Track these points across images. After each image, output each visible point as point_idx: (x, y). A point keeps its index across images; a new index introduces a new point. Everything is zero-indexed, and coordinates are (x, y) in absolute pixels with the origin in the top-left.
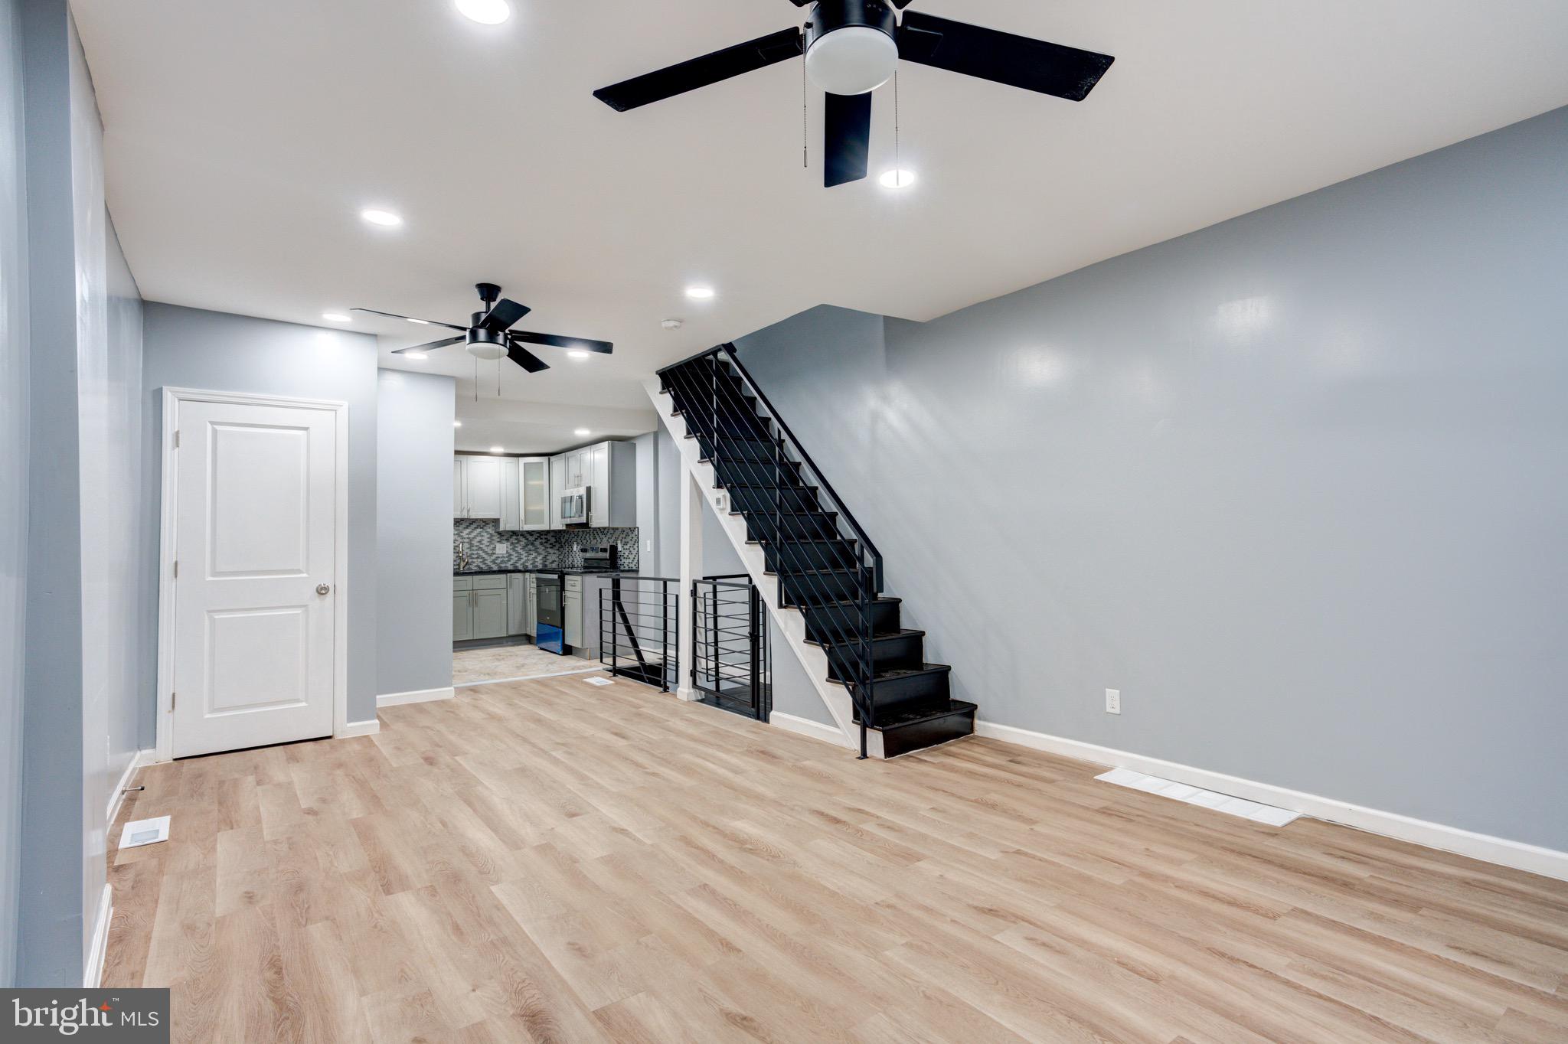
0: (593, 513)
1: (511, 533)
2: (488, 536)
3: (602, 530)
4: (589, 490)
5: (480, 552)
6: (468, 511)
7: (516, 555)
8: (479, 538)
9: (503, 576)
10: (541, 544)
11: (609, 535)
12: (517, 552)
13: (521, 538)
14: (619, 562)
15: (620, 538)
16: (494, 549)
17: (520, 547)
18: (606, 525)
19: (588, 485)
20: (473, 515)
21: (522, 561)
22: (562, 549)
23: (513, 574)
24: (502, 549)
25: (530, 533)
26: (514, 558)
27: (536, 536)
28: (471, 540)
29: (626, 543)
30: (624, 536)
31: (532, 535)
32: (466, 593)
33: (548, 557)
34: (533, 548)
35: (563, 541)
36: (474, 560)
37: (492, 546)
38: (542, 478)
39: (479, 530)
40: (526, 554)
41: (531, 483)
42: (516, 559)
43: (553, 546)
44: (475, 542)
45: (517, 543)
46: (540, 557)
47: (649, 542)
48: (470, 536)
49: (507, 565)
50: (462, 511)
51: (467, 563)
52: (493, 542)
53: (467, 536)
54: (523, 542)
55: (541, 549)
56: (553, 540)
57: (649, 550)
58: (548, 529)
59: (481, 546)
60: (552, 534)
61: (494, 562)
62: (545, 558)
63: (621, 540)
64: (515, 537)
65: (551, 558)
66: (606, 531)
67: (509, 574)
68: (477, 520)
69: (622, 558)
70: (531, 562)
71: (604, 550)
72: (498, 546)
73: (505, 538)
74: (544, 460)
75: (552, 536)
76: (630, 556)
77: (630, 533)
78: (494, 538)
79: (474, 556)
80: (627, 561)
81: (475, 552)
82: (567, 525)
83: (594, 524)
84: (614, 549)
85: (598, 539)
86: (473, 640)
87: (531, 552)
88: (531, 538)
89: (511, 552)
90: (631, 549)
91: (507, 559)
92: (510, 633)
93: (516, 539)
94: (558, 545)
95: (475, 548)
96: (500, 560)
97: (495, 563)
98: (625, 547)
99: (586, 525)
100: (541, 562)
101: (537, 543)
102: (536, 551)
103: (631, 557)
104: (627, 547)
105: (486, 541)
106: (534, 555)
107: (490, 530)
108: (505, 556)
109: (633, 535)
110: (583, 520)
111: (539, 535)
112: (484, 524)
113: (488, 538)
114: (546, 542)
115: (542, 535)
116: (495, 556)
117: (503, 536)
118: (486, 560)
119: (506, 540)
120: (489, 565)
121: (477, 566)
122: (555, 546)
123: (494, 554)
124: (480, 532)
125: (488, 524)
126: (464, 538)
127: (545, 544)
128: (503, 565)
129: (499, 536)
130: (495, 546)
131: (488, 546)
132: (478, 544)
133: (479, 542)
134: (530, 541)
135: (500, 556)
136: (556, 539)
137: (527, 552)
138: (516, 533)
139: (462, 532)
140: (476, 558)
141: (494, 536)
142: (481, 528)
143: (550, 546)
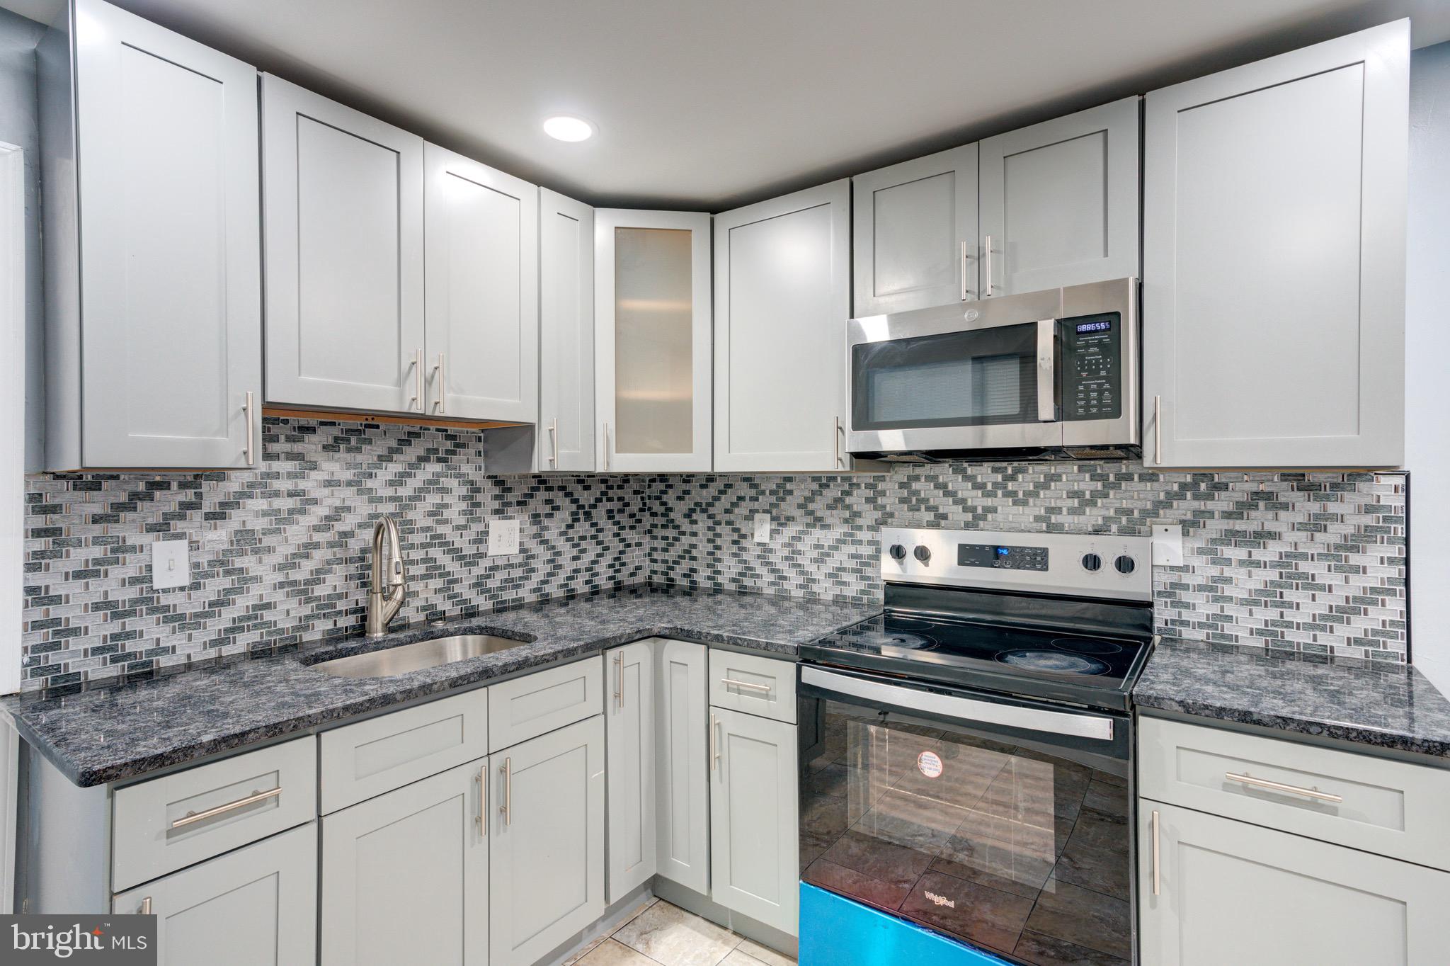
1: (534, 483)
2: (464, 490)
5: (436, 553)
6: (429, 382)
7: (547, 556)
8: (432, 499)
10: (609, 515)
12: (548, 545)
13: (559, 497)
16: (482, 538)
17: (555, 529)
21: (564, 574)
24: (505, 536)
26: (542, 569)
27: (597, 490)
28: (405, 507)
31: (587, 488)
33: (625, 558)
34: (590, 532)
37: (476, 528)
39: (433, 468)
40: (573, 551)
41: (636, 305)
42: (547, 569)
43: (636, 522)
44: (418, 516)
45: (548, 515)
46: (608, 558)
48: (401, 491)
49: (521, 594)
50: (401, 381)
52: (480, 512)
53: (390, 492)
54: (565, 511)
58: (708, 470)
59: (441, 529)
60: (634, 485)
61: (479, 585)
64: (542, 495)
65: (634, 557)
70: (587, 576)
72: (496, 526)
73: (511, 497)
74: (696, 223)
78: (484, 498)
88: (586, 498)
89: (532, 545)
91: (519, 573)
92: (616, 894)
93: (548, 502)
94: (647, 520)
95: (417, 539)
96: (500, 576)
97: (483, 591)
101: (602, 513)
105: (455, 511)
106: (592, 550)
107: (470, 470)
108: (514, 561)
111: (603, 487)
112: (449, 445)
113: (464, 498)
114: (621, 511)
115: (611, 488)
116: (485, 563)
117: (509, 490)
118: (455, 581)
119: (519, 503)
120: (465, 601)
121: (424, 608)
122: (639, 521)
123: (483, 555)
124: (438, 475)
125: (463, 446)
126: (380, 500)
127: (617, 518)
128: (509, 595)
129: (497, 491)
130: (487, 526)
131: (465, 527)
132: (429, 522)
133: (431, 514)
134: (583, 507)
135: (499, 562)
136: (642, 499)
137: (574, 546)
138: (544, 482)
139: (370, 475)
140: (424, 577)
141: (478, 490)
142: (439, 460)
143: (632, 522)
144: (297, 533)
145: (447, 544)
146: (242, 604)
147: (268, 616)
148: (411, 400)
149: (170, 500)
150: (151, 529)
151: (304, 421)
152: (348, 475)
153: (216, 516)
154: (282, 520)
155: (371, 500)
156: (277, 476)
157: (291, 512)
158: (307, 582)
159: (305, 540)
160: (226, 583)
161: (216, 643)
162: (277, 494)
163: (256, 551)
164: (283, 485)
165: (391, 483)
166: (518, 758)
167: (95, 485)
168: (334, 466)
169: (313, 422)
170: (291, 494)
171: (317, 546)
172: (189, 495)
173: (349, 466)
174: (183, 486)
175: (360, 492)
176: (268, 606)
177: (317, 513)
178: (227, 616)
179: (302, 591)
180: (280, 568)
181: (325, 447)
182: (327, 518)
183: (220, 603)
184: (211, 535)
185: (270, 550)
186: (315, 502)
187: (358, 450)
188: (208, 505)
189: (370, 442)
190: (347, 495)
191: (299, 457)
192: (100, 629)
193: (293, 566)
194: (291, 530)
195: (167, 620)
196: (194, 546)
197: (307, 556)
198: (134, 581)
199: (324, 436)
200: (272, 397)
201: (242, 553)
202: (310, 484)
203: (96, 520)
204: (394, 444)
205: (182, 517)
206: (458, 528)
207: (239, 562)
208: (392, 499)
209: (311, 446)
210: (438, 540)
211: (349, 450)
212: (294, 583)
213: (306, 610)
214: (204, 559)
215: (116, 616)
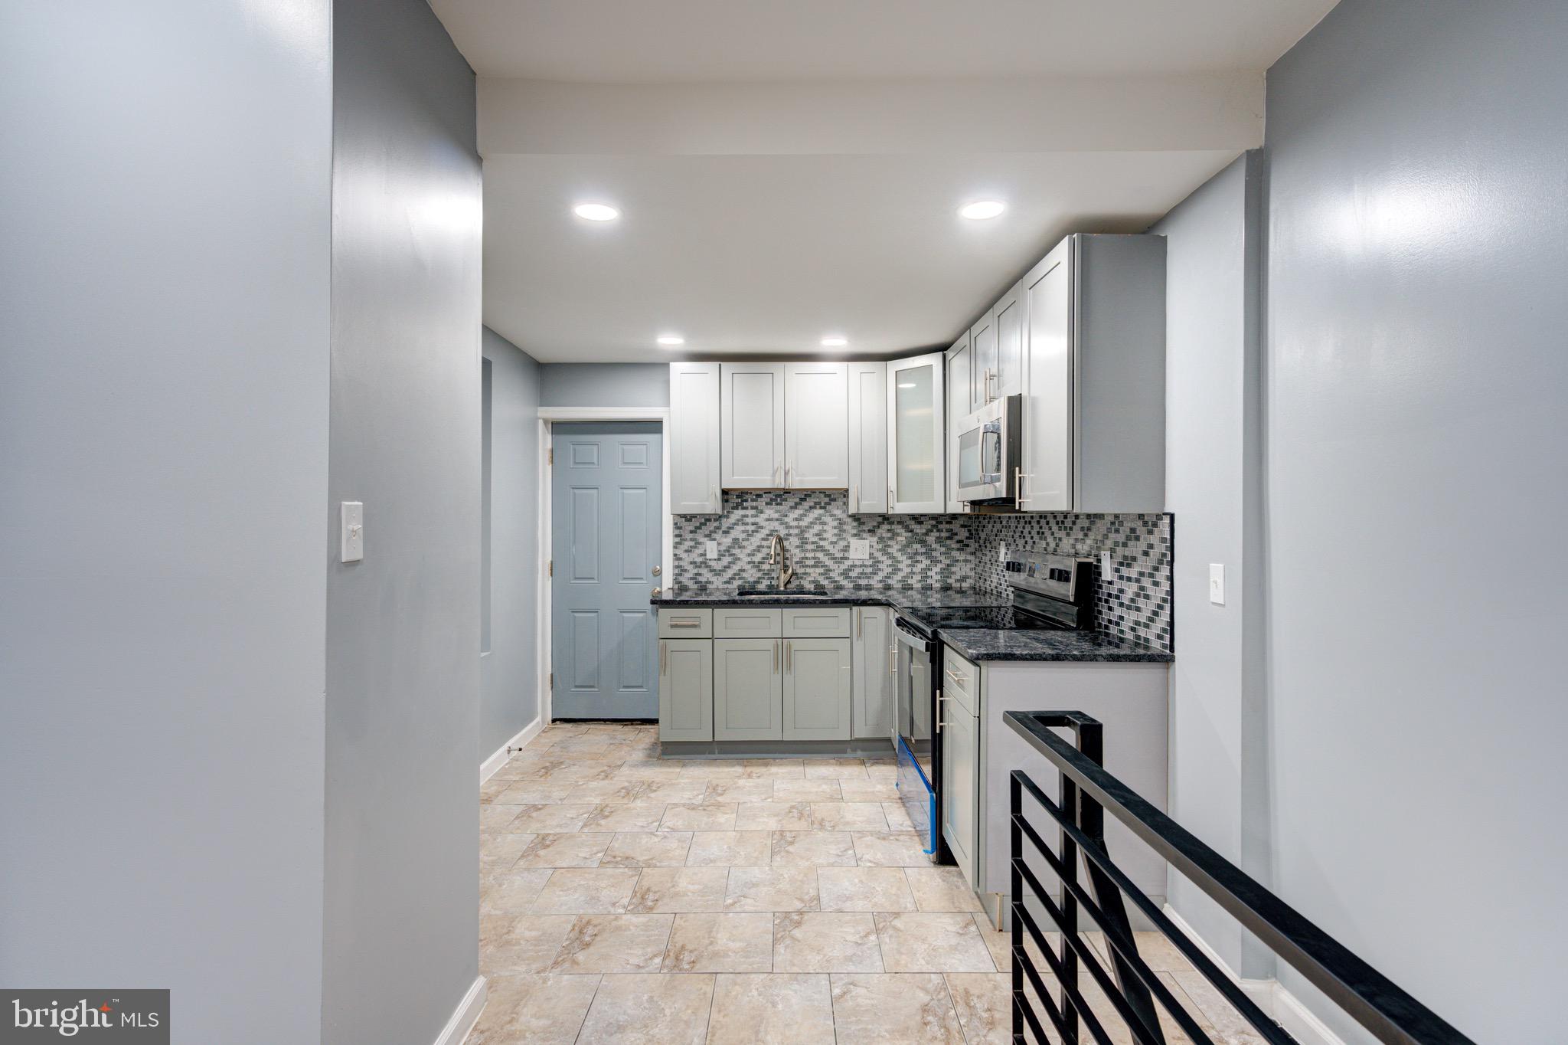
0: (1029, 472)
1: (879, 519)
2: (835, 523)
3: (1060, 518)
4: (1015, 405)
5: (820, 555)
6: (786, 473)
7: (889, 562)
8: (817, 528)
9: (843, 612)
10: (939, 540)
11: (1077, 533)
12: (890, 556)
13: (899, 529)
14: (1106, 615)
15: (1109, 543)
16: (846, 549)
17: (896, 547)
18: (1062, 506)
19: (1014, 393)
20: (795, 483)
21: (901, 575)
22: (979, 554)
23: (864, 609)
24: (861, 549)
25: (917, 519)
26: (885, 569)
27: (928, 525)
28: (803, 531)
29: (1128, 561)
30: (1121, 538)
31: (921, 523)
32: (770, 644)
33: (953, 569)
34: (923, 550)
35: (983, 536)
36: (808, 570)
37: (842, 543)
38: (930, 403)
39: (818, 512)
40: (909, 562)
41: (910, 412)
42: (890, 570)
43: (963, 546)
44: (810, 535)
45: (890, 539)
46: (938, 568)
47: (1216, 570)
48: (801, 523)
49: (872, 582)
50: (773, 475)
51: (793, 574)
52: (844, 535)
53: (795, 523)
54: (903, 537)
55: (939, 551)
56: (963, 534)
57: (1217, 594)
58: (942, 511)
59: (822, 543)
60: (961, 521)
61: (845, 574)
62: (946, 572)
63: (1113, 551)
64: (886, 527)
65: (960, 570)
66: (1068, 523)
67: (855, 609)
68: (813, 491)
69: (1114, 603)
71: (1061, 576)
72: (854, 543)
73: (866, 528)
74: (934, 360)
75: (963, 526)
76: (1141, 602)
77: (1141, 530)
78: (845, 527)
79: (808, 562)
80: (1130, 617)
81: (810, 555)
82: (973, 503)
83: (1032, 500)
84: (1088, 574)
85: (1050, 539)
86: (782, 741)
87: (919, 558)
88: (919, 530)
89: (879, 555)
90: (1146, 582)
91: (870, 570)
92: (857, 735)
93: (889, 531)
94: (973, 545)
95: (810, 547)
96: (858, 570)
97: (848, 578)
98: (1125, 572)
99: (1007, 503)
100: (938, 577)
101: (931, 539)
102: (928, 555)
103: (1147, 607)
104: (1133, 573)
105: (830, 534)
106: (925, 562)
107: (838, 513)
108: (867, 563)
109: (1154, 539)
110: (1000, 490)
111: (934, 523)
112: (827, 500)
113: (835, 528)
114: (950, 538)
115: (941, 523)
116: (847, 563)
117: (864, 523)
118: (830, 570)
119: (870, 531)
120: (836, 581)
121: (813, 582)
122: (968, 546)
123: (847, 558)
124: (821, 515)
125: (834, 500)
126: (791, 527)
127: (948, 542)
128: (863, 582)
129: (855, 524)
130: (849, 543)
131: (836, 543)
132: (816, 539)
133: (817, 535)
134: (917, 534)
135: (857, 563)
136: (969, 531)
137: (911, 558)
138: (888, 519)
139: (786, 516)
140: (812, 566)
141: (845, 523)
142: (821, 508)
143: (958, 546)
144: (756, 540)
145: (825, 551)
146: (735, 568)
147: (744, 575)
148: (779, 483)
149: (712, 525)
150: (706, 536)
151: (758, 492)
152: (776, 516)
153: (726, 532)
154: (750, 535)
155: (787, 527)
156: (747, 516)
157: (753, 532)
158: (759, 563)
159: (759, 544)
160: (730, 559)
161: (726, 583)
162: (747, 524)
163: (740, 547)
164: (750, 520)
165: (796, 519)
166: (796, 644)
167: (690, 520)
168: (770, 512)
169: (761, 493)
170: (753, 524)
171: (763, 547)
172: (716, 524)
173: (776, 512)
174: (716, 520)
175: (782, 524)
176: (744, 571)
177: (765, 532)
178: (730, 573)
179: (757, 566)
180: (749, 555)
181: (767, 504)
182: (768, 535)
183: (729, 567)
184: (725, 540)
185: (744, 547)
186: (762, 527)
187: (781, 504)
188: (724, 528)
189: (786, 500)
190: (776, 525)
191: (756, 508)
192: (692, 571)
193: (753, 555)
194: (753, 539)
195: (711, 571)
196: (719, 544)
197: (759, 551)
198: (701, 555)
199: (766, 498)
200: (723, 487)
201: (734, 548)
202: (761, 519)
203: (691, 532)
204: (798, 500)
205: (715, 532)
206: (832, 543)
207: (733, 551)
208: (797, 527)
209: (761, 503)
210: (821, 549)
211: (777, 504)
212: (754, 562)
213: (760, 574)
214: (723, 548)
215: (696, 567)
